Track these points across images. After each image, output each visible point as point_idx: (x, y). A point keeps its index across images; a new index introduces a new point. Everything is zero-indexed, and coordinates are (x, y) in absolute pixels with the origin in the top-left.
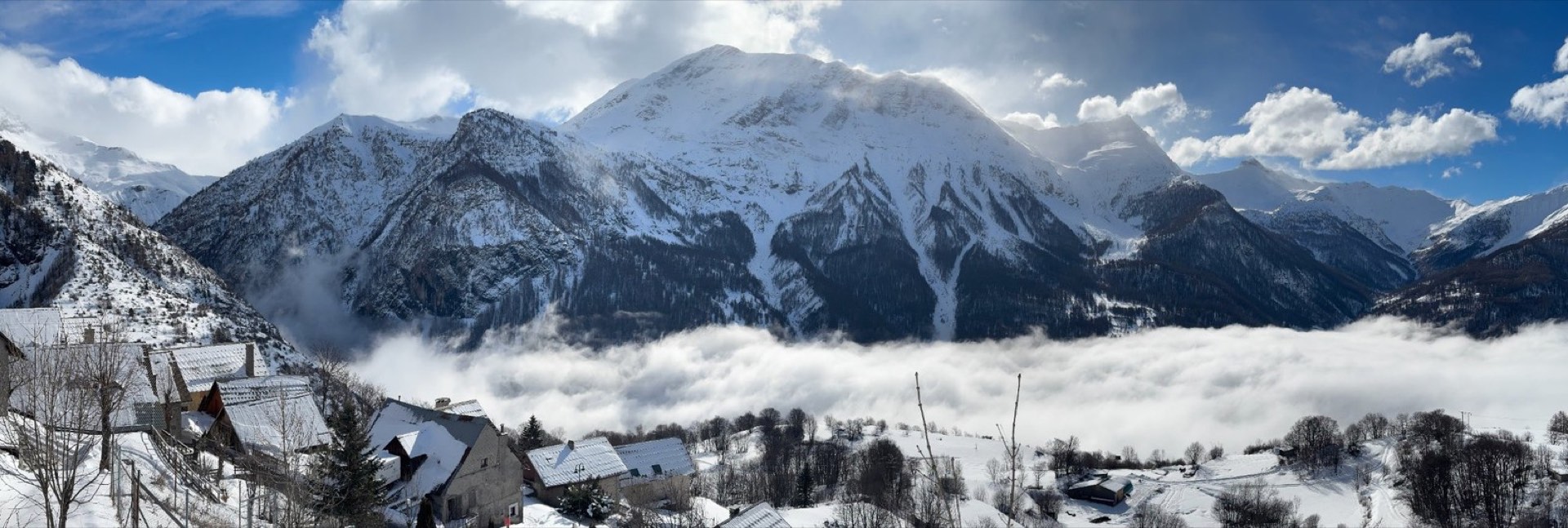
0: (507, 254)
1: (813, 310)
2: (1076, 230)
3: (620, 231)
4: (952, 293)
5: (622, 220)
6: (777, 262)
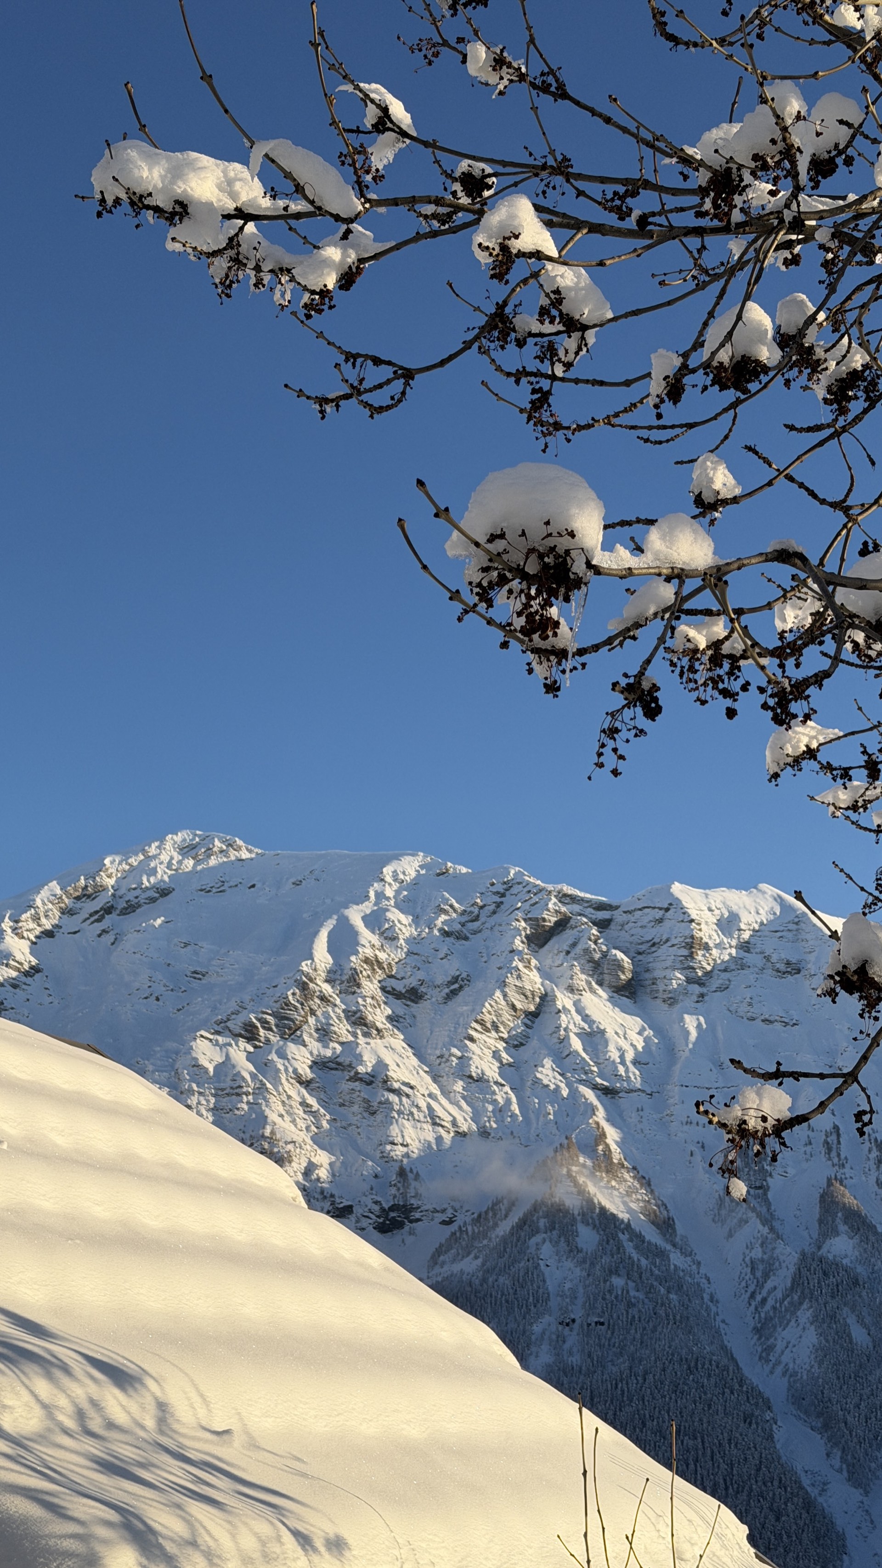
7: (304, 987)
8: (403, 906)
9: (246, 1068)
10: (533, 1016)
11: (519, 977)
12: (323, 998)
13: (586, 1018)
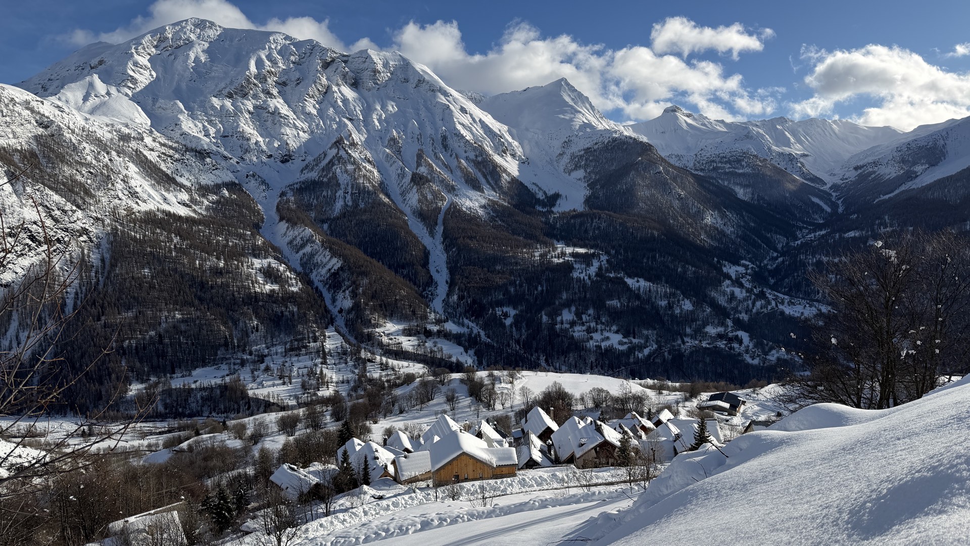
0: (21, 235)
1: (333, 271)
2: (530, 187)
3: (134, 206)
4: (441, 247)
5: (133, 194)
6: (288, 228)
7: (248, 80)
8: (279, 53)
9: (231, 108)
10: (326, 93)
11: (320, 80)
12: (255, 84)
13: (342, 95)
